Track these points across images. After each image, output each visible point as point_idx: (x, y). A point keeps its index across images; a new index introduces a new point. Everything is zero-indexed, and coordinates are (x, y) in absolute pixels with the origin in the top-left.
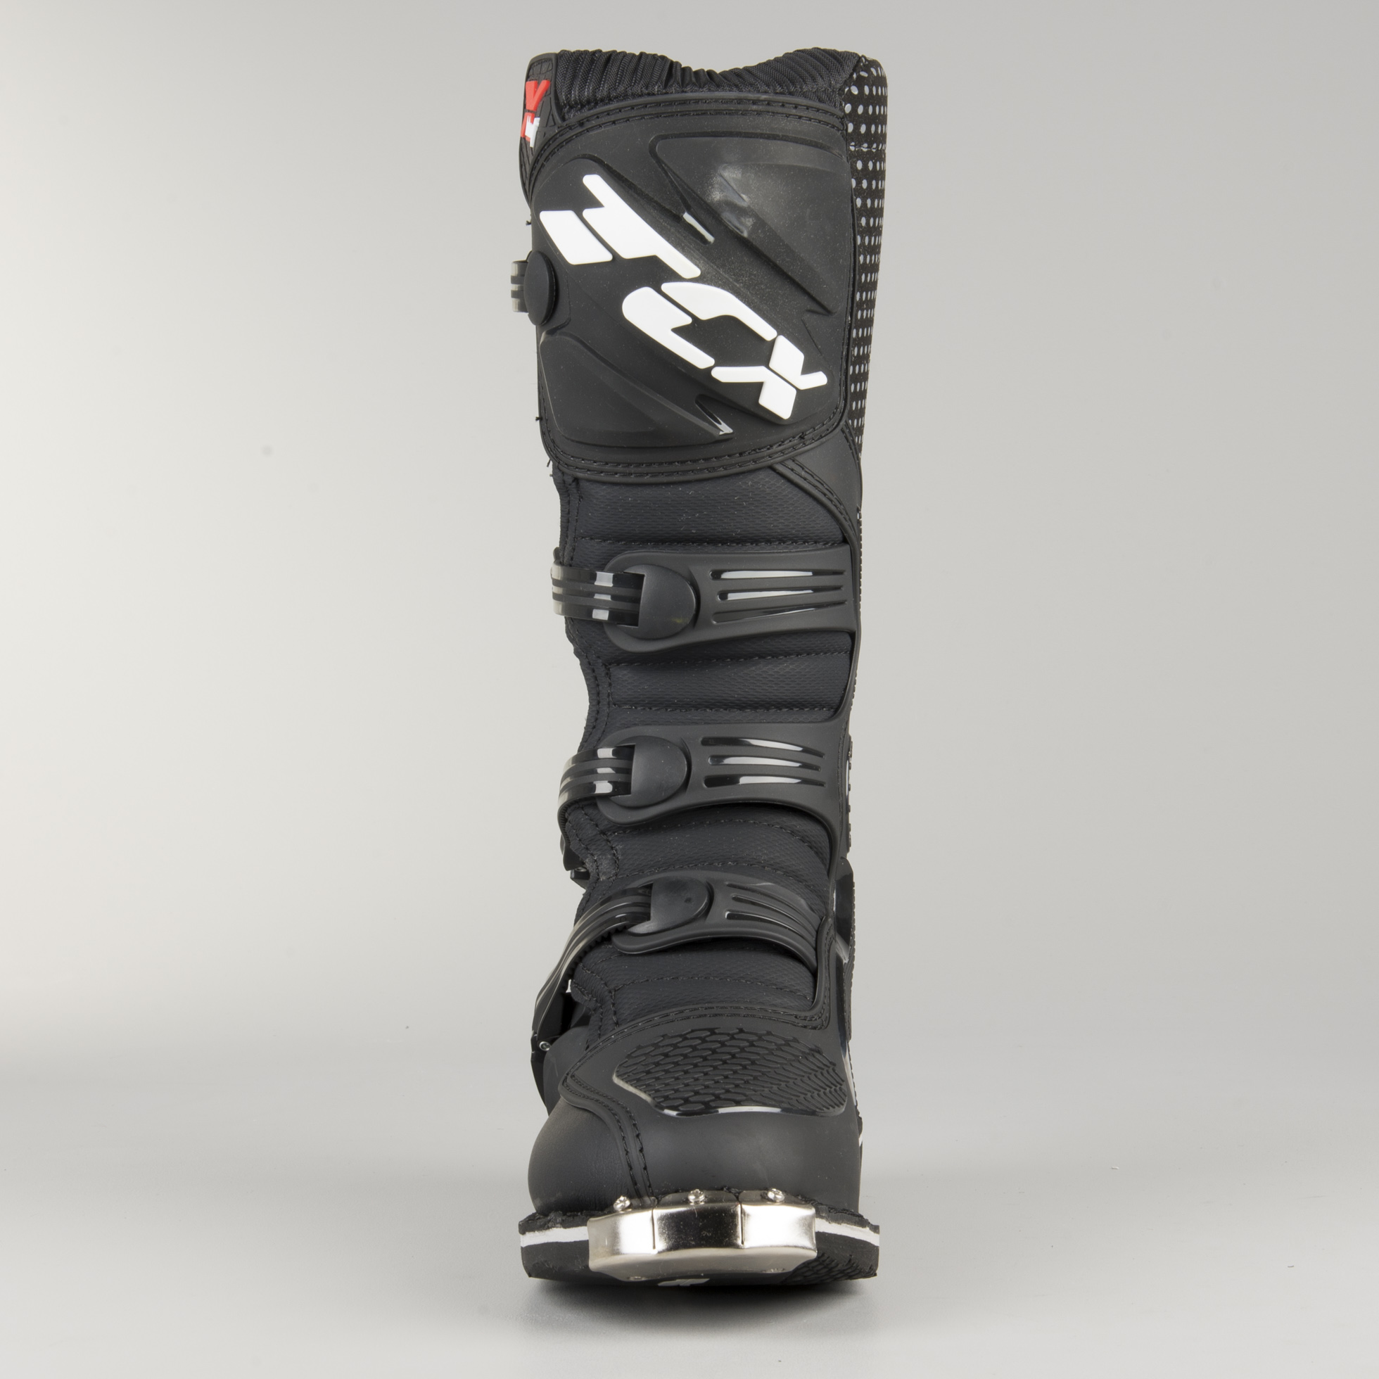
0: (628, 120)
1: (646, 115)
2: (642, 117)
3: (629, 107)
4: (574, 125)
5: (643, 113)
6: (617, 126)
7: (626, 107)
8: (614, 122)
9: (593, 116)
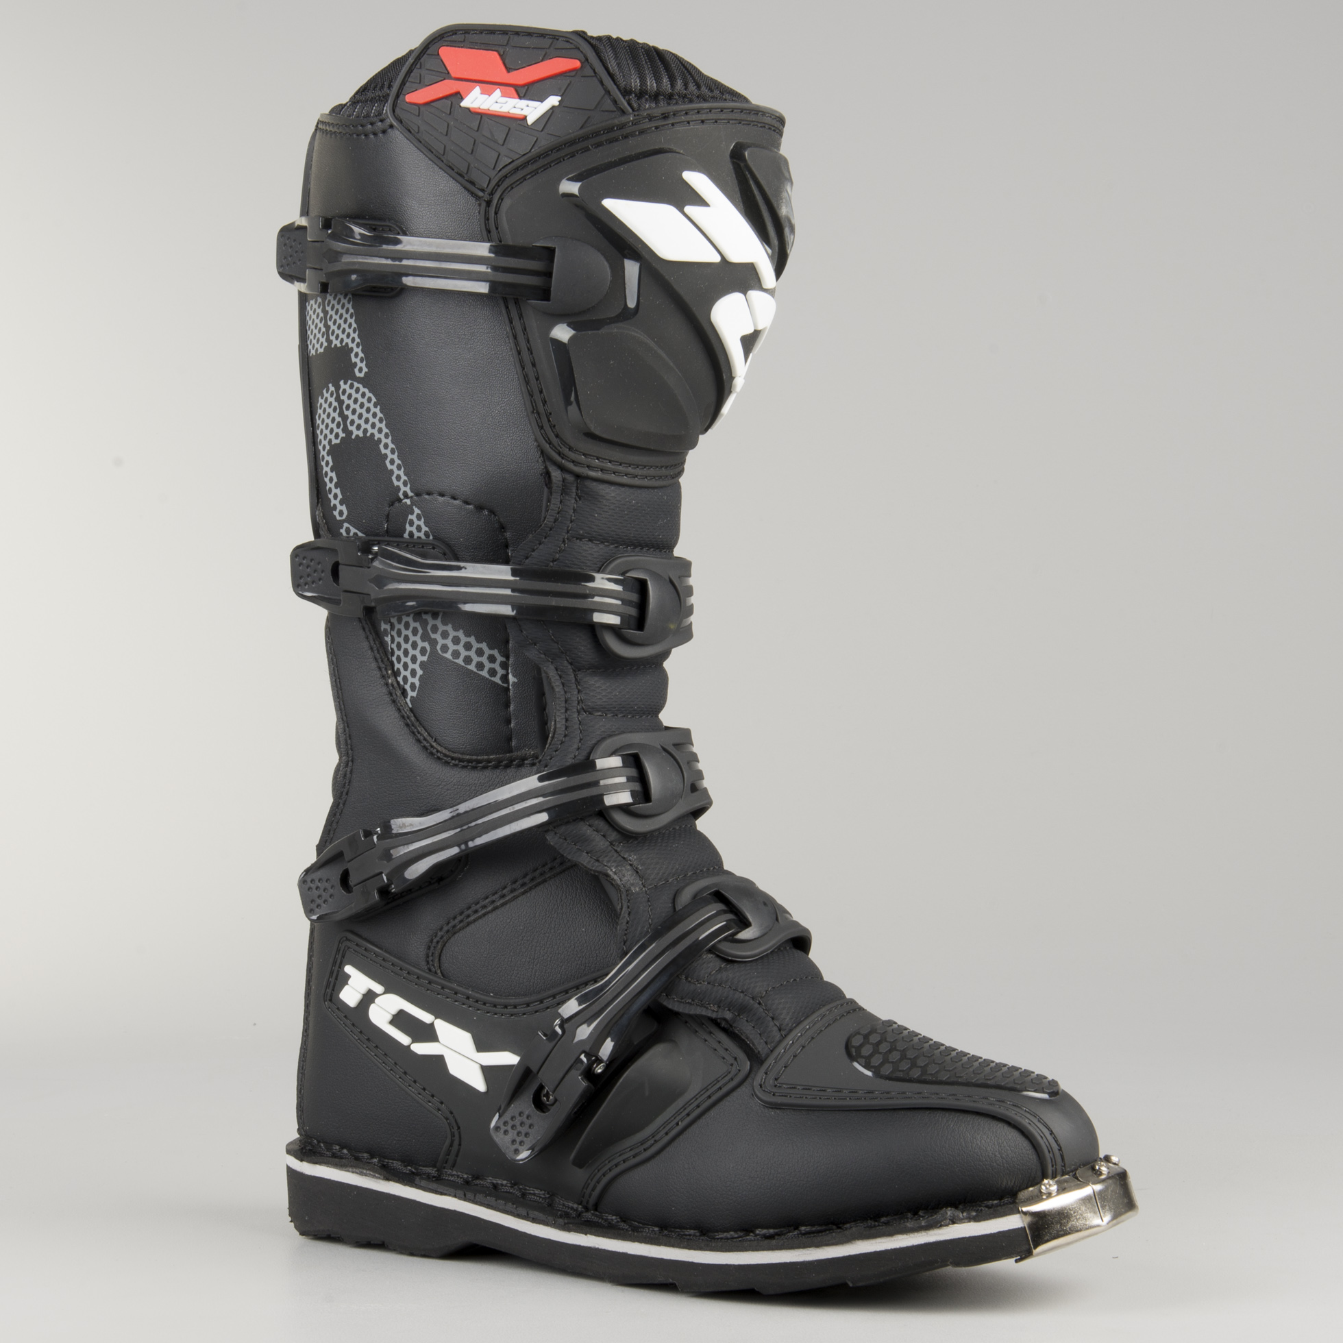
0: (716, 122)
1: (732, 120)
2: (729, 121)
3: (718, 108)
4: (656, 117)
5: (730, 117)
6: (704, 126)
7: (716, 109)
8: (703, 122)
9: (681, 111)
